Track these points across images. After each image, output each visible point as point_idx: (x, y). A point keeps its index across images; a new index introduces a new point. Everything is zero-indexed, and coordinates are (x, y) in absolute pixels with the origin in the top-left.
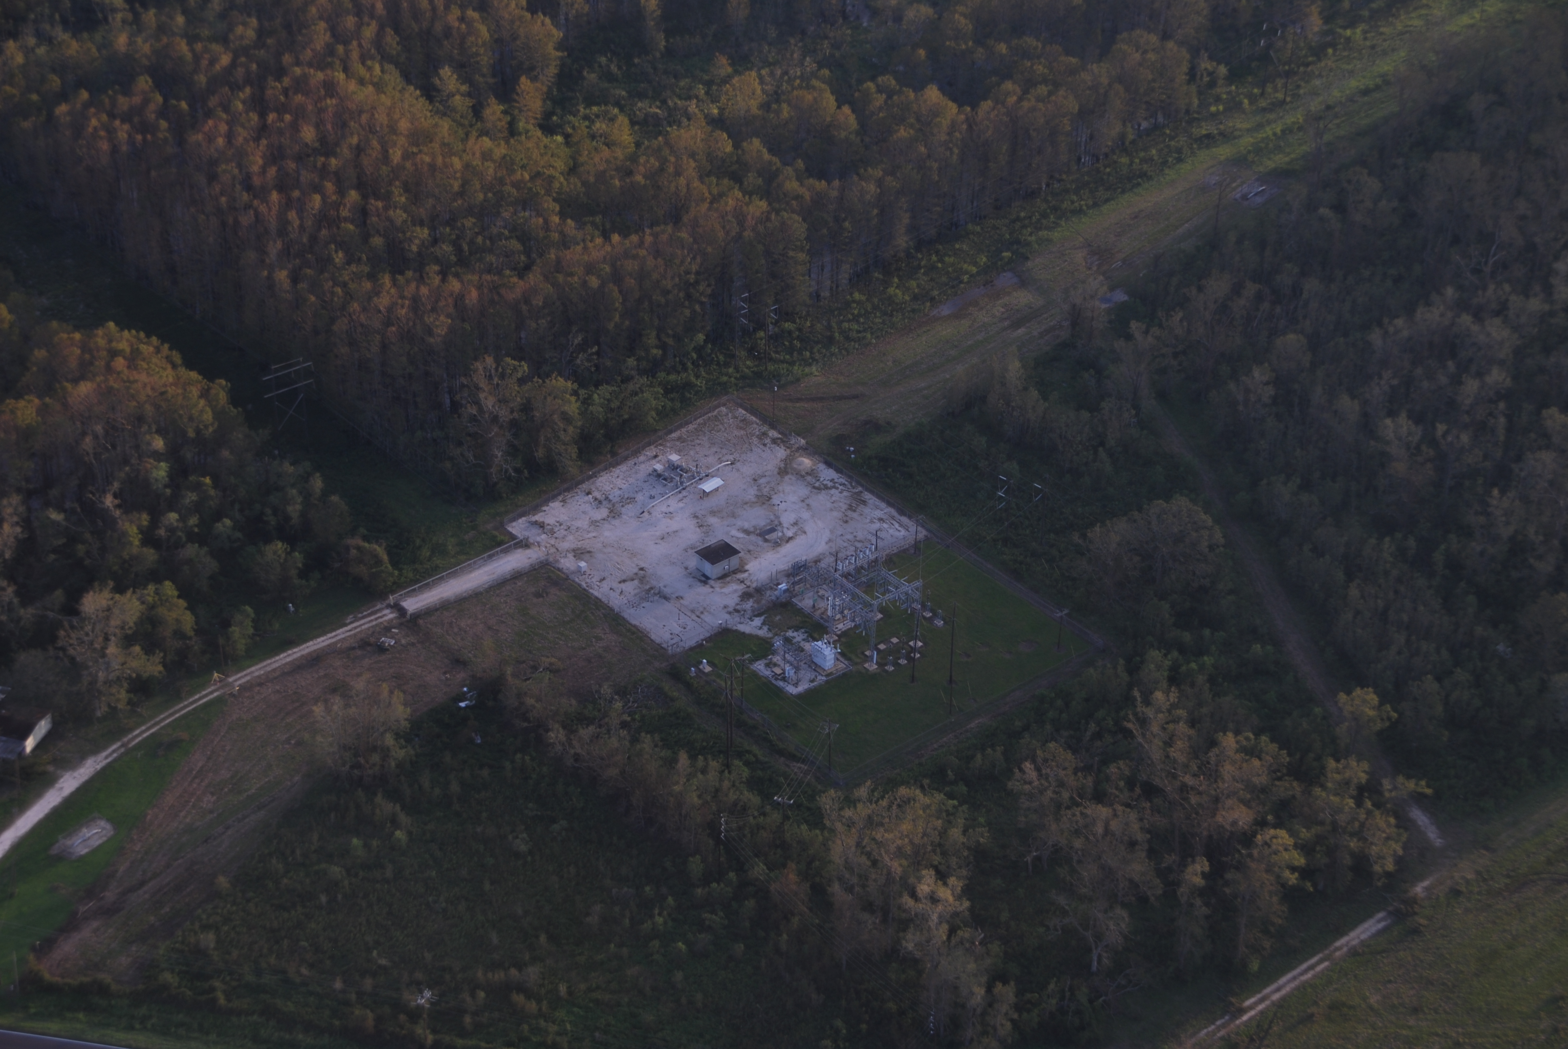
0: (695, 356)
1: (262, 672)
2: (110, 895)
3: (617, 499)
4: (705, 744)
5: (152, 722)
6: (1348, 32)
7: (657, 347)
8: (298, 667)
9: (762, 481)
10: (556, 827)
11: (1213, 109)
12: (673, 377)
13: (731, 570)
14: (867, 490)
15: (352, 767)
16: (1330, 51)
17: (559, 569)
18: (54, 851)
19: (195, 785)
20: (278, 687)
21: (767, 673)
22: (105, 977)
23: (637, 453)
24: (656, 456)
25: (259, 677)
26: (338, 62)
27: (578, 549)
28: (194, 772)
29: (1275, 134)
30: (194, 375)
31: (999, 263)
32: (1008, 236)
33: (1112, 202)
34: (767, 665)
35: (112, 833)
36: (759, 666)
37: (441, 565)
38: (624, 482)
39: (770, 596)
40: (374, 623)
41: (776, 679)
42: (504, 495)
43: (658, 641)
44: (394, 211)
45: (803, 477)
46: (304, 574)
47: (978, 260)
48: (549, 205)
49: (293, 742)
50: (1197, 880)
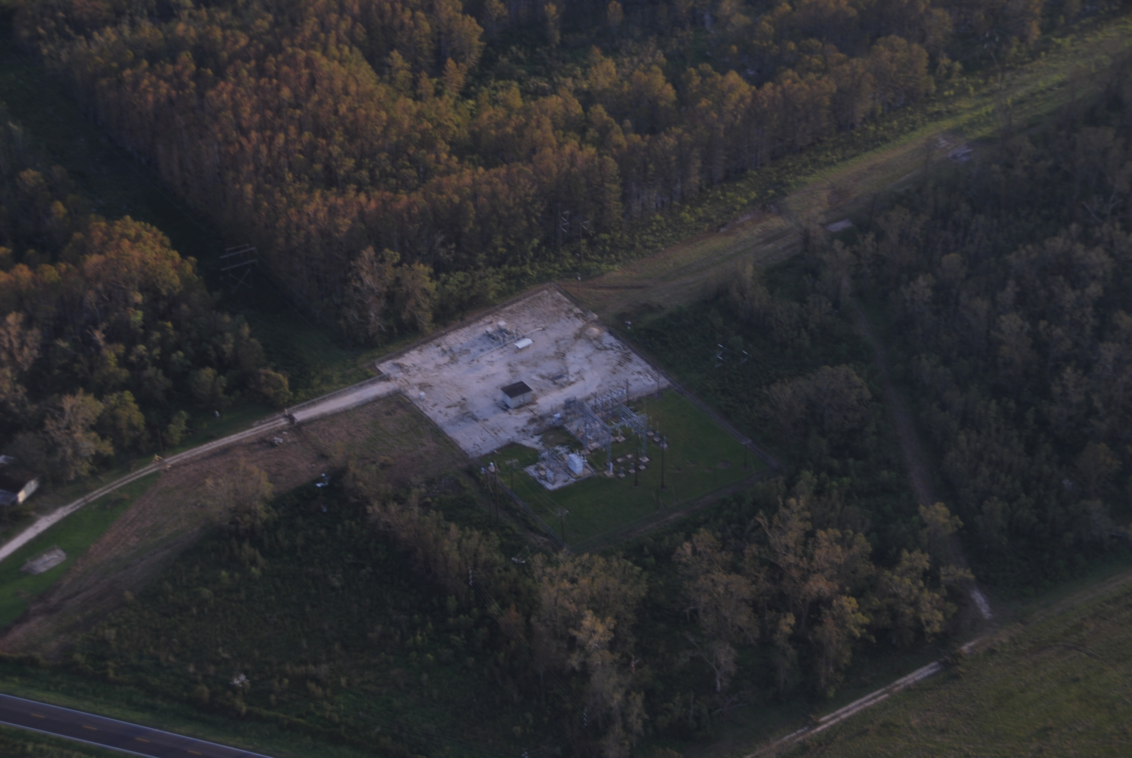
0: (532, 254)
1: (189, 456)
2: (54, 600)
3: (458, 351)
4: (479, 520)
5: (107, 486)
6: (1059, 41)
7: (503, 247)
8: (214, 454)
9: (562, 342)
10: (364, 571)
11: (946, 93)
12: (513, 269)
13: (525, 402)
14: (634, 351)
15: (231, 523)
16: (1043, 54)
17: (407, 397)
18: (24, 569)
19: (127, 530)
20: (197, 467)
21: (535, 474)
22: (38, 655)
23: (479, 319)
24: (491, 322)
25: (186, 460)
26: (318, 45)
27: (423, 383)
28: (128, 521)
29: (987, 113)
30: (176, 254)
31: (765, 197)
32: (775, 179)
33: (857, 157)
34: (536, 469)
35: (65, 559)
36: (531, 470)
37: (326, 390)
38: (465, 339)
39: (549, 421)
40: (272, 427)
41: (541, 479)
42: (379, 345)
43: (463, 448)
44: (333, 147)
45: (591, 340)
46: (227, 391)
47: (750, 195)
48: (442, 146)
49: (198, 504)
50: (787, 629)
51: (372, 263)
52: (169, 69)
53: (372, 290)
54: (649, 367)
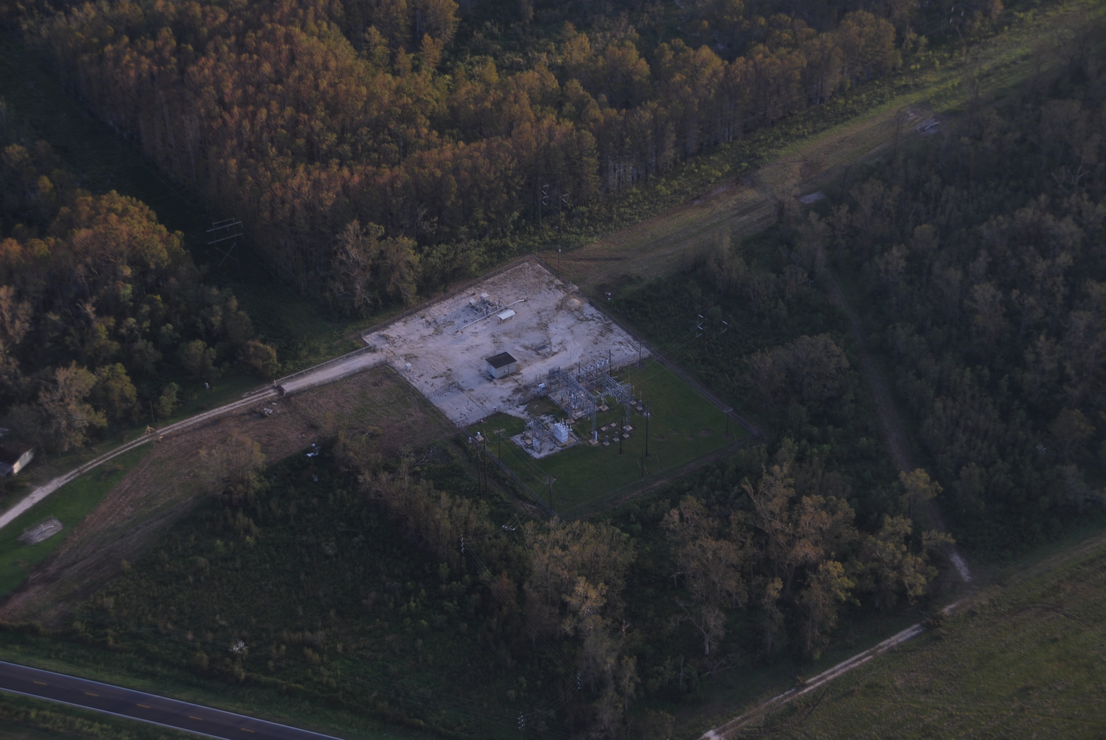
0: (512, 227)
1: (180, 427)
2: (52, 570)
3: (442, 322)
4: (468, 489)
5: (101, 457)
6: (1022, 15)
7: (484, 220)
8: (205, 425)
9: (544, 314)
10: (356, 539)
11: (913, 67)
12: (494, 241)
13: (510, 373)
14: (615, 322)
15: (224, 493)
16: (1006, 28)
17: (393, 368)
18: (21, 539)
19: (121, 500)
20: (189, 438)
21: (521, 443)
22: (38, 623)
23: (461, 291)
24: (474, 294)
25: (177, 430)
26: (297, 20)
27: (409, 354)
28: (122, 492)
29: (953, 86)
30: (162, 228)
31: (738, 170)
32: (748, 152)
33: (828, 130)
34: (522, 438)
35: (61, 528)
36: (517, 439)
37: (313, 362)
38: (449, 310)
39: (534, 391)
40: (261, 398)
41: (527, 448)
42: (365, 317)
43: (450, 419)
44: (315, 122)
45: (572, 312)
46: (217, 363)
47: (724, 168)
48: (422, 120)
49: (192, 475)
50: (775, 594)
51: (358, 236)
52: (150, 45)
53: (357, 263)
54: (630, 338)
